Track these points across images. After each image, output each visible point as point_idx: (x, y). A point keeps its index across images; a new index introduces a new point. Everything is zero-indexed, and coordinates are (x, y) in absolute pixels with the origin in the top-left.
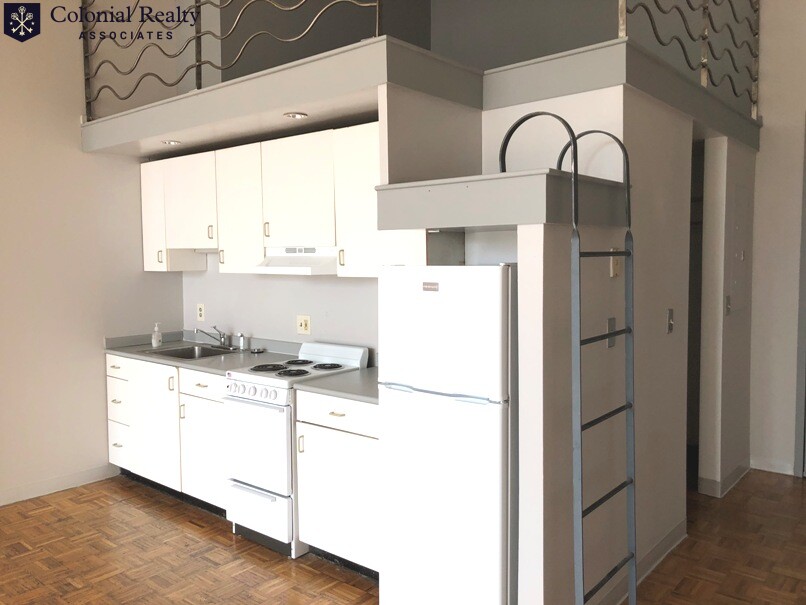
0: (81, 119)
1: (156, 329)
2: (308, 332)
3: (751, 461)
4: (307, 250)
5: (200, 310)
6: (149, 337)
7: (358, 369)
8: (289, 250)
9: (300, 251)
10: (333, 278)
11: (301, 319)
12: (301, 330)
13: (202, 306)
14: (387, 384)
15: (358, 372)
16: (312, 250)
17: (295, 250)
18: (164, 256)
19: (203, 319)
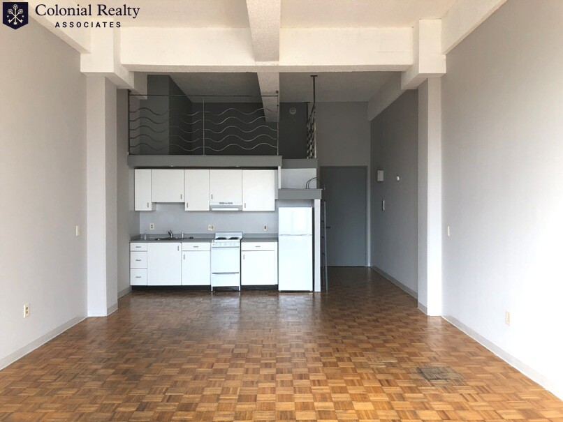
5: (152, 226)
8: (220, 203)
9: (226, 203)
12: (211, 230)
13: (153, 224)
14: (282, 235)
16: (232, 203)
17: (223, 203)
18: (150, 205)
19: (153, 229)
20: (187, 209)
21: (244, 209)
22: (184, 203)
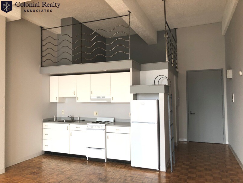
0: (40, 66)
1: (55, 116)
2: (97, 115)
3: (180, 139)
4: (103, 97)
5: (63, 112)
6: (53, 118)
7: (113, 122)
8: (97, 97)
9: (101, 97)
10: (110, 103)
11: (95, 112)
12: (95, 115)
13: (64, 111)
14: (133, 122)
15: (113, 123)
16: (104, 97)
17: (99, 97)
18: (58, 99)
19: (64, 114)
20: (77, 101)
21: (112, 101)
22: (76, 97)
